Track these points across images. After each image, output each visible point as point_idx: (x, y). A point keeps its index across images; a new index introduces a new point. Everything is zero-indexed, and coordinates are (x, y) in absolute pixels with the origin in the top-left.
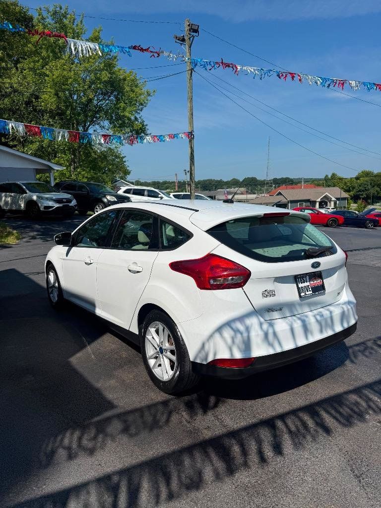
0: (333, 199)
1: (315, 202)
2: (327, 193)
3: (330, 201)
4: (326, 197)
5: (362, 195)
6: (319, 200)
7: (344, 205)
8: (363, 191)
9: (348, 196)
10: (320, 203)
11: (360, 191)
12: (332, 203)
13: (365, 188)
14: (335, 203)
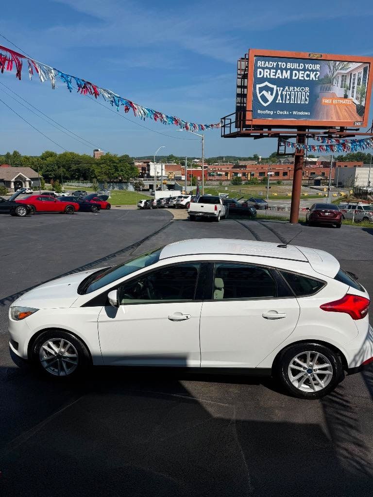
0: (28, 179)
1: (9, 182)
2: (20, 173)
3: (25, 181)
4: (20, 177)
5: (51, 175)
6: (13, 180)
7: (38, 186)
8: (51, 171)
9: (40, 176)
10: (15, 183)
11: (48, 171)
12: (27, 183)
13: (53, 168)
14: (30, 184)
